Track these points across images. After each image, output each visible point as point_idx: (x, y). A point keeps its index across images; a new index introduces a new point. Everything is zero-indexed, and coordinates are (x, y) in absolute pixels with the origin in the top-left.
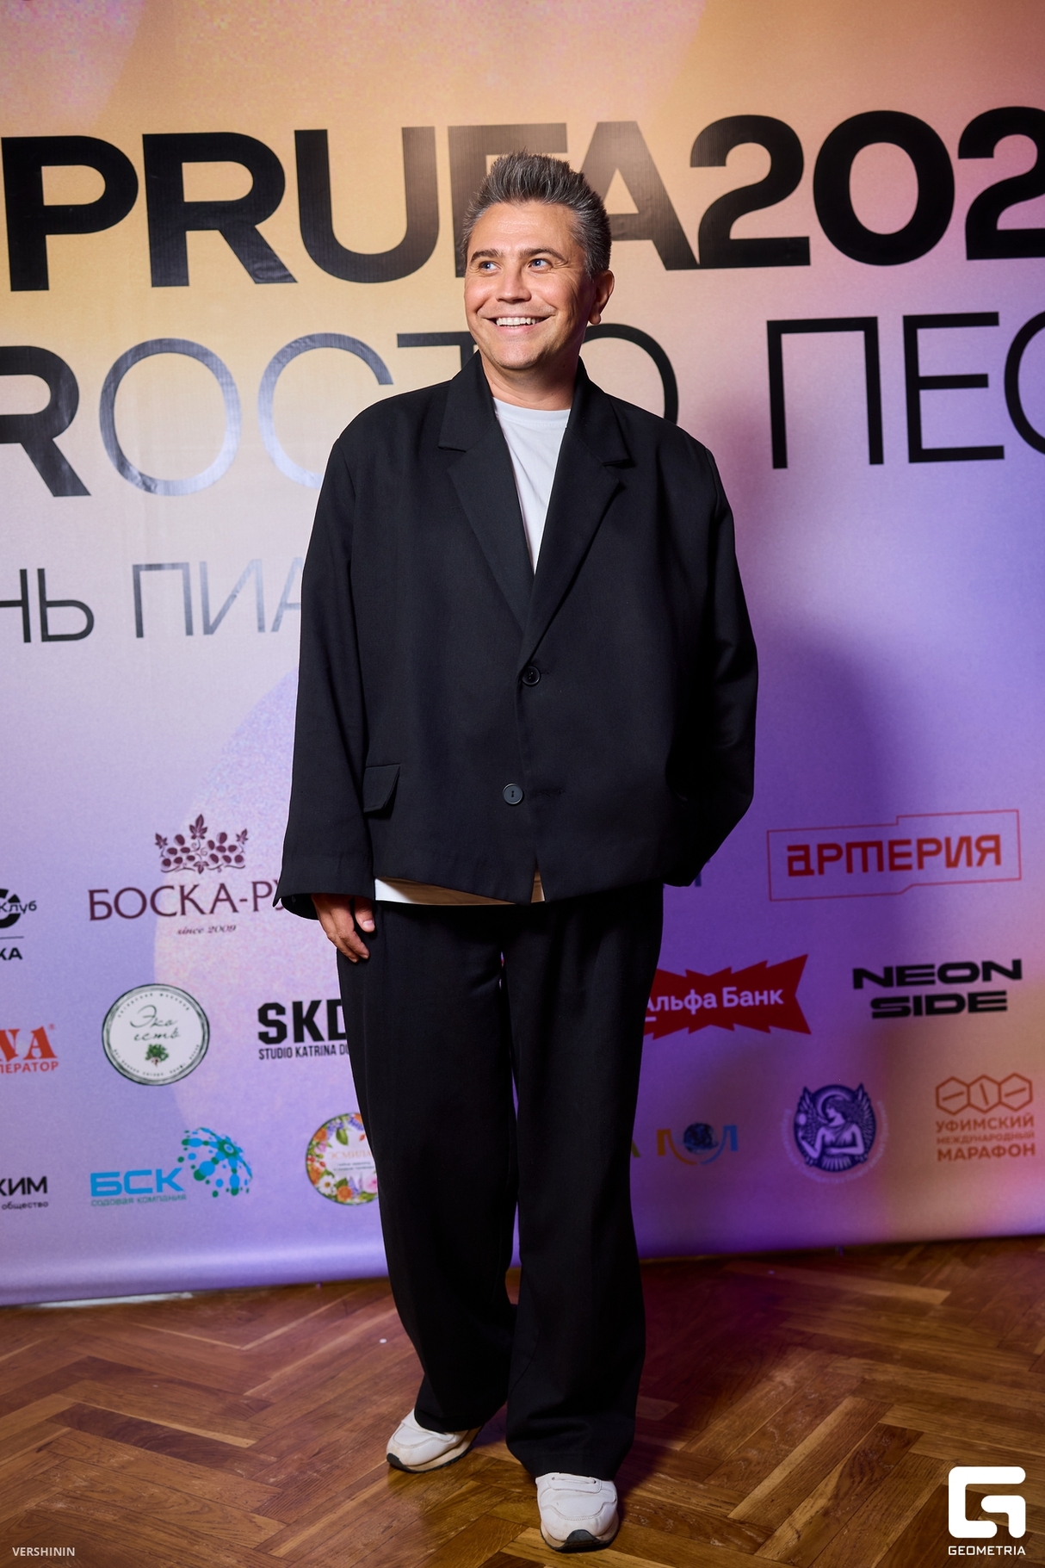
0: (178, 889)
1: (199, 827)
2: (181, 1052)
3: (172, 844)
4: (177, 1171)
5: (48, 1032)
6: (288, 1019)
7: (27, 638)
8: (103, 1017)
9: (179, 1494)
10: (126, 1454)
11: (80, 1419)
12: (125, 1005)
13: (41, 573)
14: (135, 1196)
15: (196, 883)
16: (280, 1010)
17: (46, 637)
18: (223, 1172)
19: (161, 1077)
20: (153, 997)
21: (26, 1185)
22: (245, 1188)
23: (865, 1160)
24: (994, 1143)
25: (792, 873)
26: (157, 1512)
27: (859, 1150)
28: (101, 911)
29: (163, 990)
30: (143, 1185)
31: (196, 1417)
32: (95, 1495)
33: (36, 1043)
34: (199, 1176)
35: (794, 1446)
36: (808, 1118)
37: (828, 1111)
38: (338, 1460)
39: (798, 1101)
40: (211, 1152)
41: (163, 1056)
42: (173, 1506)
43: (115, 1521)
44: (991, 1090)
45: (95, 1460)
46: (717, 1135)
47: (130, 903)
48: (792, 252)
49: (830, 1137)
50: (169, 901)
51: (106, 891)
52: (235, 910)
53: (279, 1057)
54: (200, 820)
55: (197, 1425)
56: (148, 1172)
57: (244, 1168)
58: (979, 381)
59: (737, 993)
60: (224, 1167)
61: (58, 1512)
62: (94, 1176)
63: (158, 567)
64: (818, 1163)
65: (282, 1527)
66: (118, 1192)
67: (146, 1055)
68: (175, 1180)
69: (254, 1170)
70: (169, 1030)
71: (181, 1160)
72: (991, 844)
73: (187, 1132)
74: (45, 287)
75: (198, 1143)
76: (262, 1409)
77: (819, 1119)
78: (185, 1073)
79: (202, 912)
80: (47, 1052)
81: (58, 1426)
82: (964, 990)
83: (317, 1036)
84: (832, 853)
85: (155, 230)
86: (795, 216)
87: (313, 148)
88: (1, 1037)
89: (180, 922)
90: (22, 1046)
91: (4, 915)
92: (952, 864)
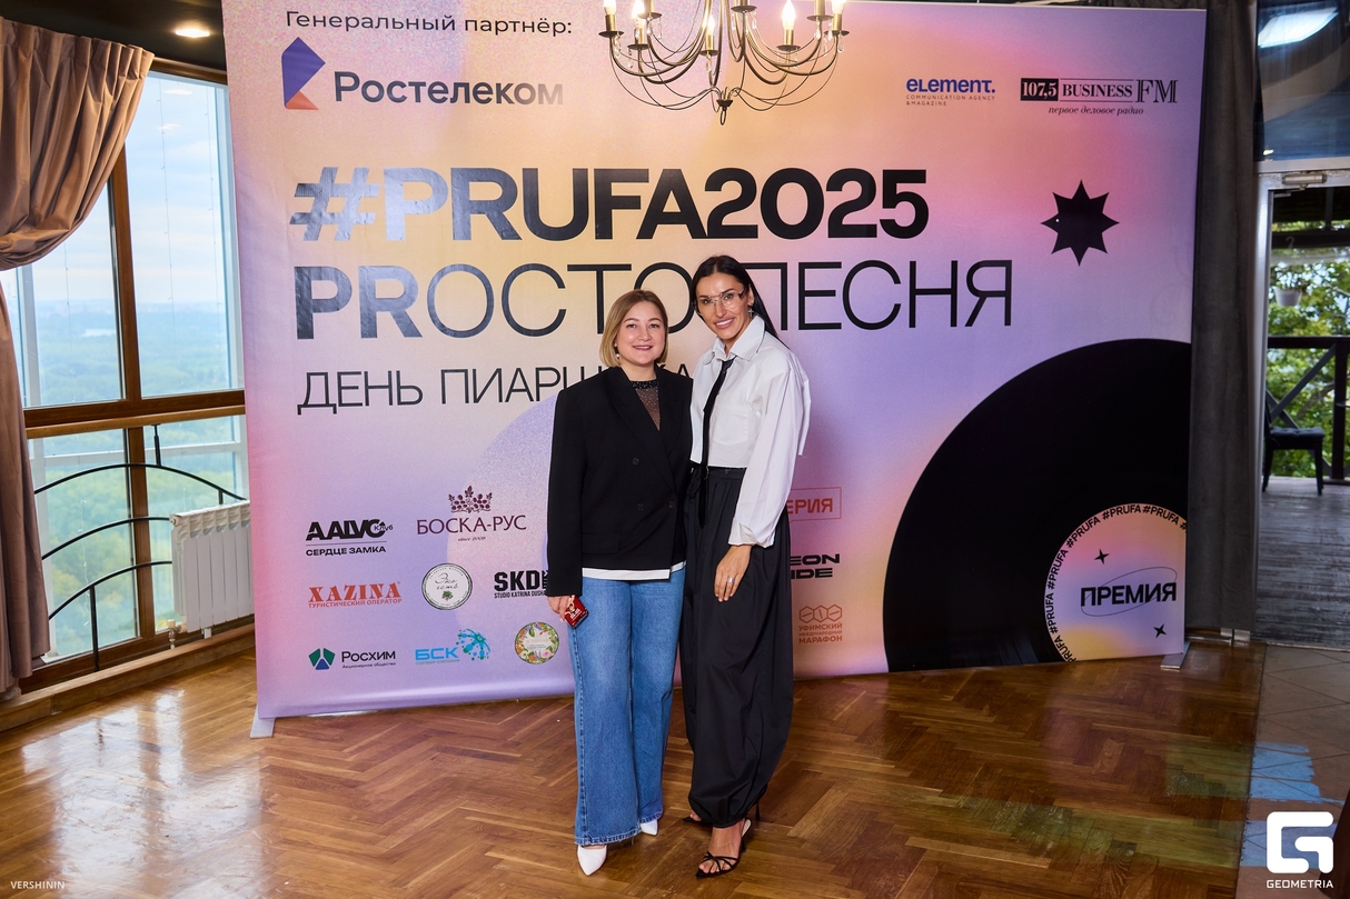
0: (459, 520)
1: (469, 492)
2: (458, 595)
3: (457, 499)
4: (455, 648)
5: (397, 585)
6: (508, 580)
7: (391, 403)
9: (500, 770)
10: (470, 760)
11: (443, 749)
12: (432, 573)
13: (398, 372)
14: (437, 660)
15: (467, 517)
16: (505, 576)
17: (400, 403)
18: (477, 649)
19: (449, 606)
20: (447, 569)
21: (386, 655)
22: (486, 656)
24: (824, 635)
26: (495, 776)
28: (423, 530)
29: (451, 566)
30: (439, 655)
31: (491, 747)
32: (466, 772)
33: (391, 590)
34: (465, 651)
40: (472, 640)
41: (450, 596)
42: (500, 774)
44: (824, 611)
45: (458, 761)
47: (437, 526)
48: (749, 232)
50: (455, 526)
51: (425, 521)
52: (485, 530)
53: (504, 597)
54: (470, 488)
55: (494, 750)
56: (442, 649)
57: (486, 647)
58: (832, 293)
60: (477, 646)
61: (455, 777)
62: (417, 651)
63: (453, 371)
65: (547, 778)
66: (428, 658)
67: (442, 596)
68: (454, 652)
69: (491, 648)
70: (453, 584)
71: (457, 643)
72: (828, 502)
73: (461, 630)
75: (465, 636)
76: (518, 744)
78: (460, 604)
79: (470, 530)
80: (396, 594)
81: (434, 751)
82: (813, 567)
83: (521, 587)
85: (456, 213)
86: (752, 215)
87: (531, 176)
88: (374, 587)
89: (459, 535)
90: (385, 591)
91: (377, 532)
92: (810, 511)
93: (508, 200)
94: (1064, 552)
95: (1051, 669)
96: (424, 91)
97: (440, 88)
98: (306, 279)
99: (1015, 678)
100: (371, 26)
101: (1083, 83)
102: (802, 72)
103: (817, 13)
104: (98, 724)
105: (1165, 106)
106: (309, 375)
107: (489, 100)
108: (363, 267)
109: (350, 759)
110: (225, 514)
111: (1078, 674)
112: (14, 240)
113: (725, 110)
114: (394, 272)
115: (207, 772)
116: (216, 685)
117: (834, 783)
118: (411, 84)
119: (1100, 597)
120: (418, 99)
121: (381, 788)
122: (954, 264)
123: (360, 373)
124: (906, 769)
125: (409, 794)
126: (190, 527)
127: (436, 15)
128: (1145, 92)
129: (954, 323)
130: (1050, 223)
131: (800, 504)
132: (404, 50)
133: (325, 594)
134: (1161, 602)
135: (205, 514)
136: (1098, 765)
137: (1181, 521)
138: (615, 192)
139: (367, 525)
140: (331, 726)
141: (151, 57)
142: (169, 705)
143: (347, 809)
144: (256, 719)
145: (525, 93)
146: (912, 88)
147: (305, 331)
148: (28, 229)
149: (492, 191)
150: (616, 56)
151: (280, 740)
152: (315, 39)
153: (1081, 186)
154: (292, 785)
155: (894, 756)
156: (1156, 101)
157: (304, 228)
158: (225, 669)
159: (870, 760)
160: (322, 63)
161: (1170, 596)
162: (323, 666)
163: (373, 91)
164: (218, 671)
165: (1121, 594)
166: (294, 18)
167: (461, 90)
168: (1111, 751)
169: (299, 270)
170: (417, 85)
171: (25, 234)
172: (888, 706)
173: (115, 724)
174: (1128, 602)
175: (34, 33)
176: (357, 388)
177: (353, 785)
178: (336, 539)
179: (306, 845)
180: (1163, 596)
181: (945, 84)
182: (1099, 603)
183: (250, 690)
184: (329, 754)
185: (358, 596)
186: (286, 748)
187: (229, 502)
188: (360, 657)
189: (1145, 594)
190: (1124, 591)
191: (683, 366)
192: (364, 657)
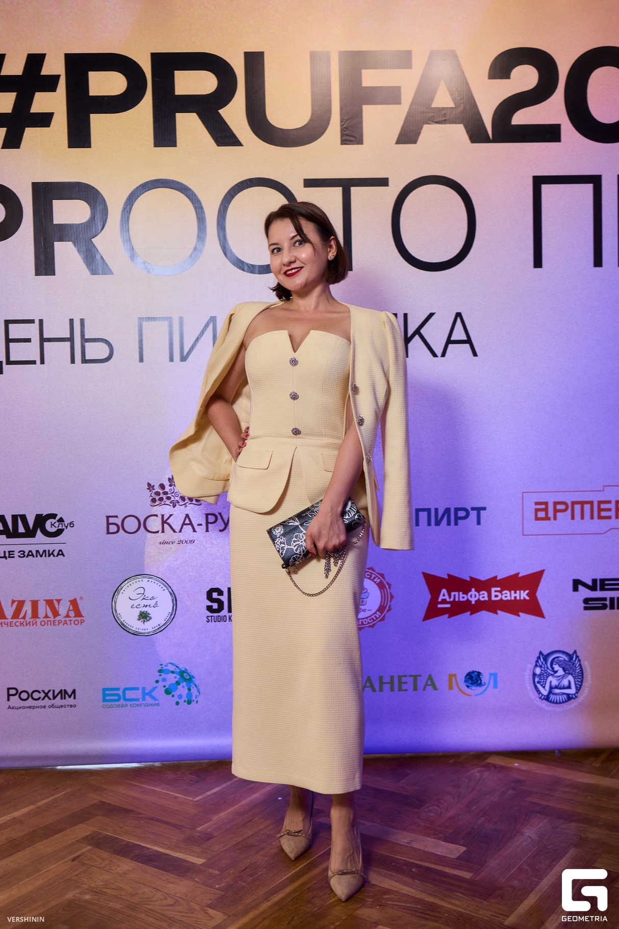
0: (160, 516)
2: (159, 616)
3: (157, 489)
4: (155, 688)
5: (79, 602)
6: (224, 598)
7: (73, 361)
8: (113, 594)
9: (160, 892)
10: (126, 865)
11: (98, 842)
12: (126, 586)
13: (82, 321)
14: (129, 703)
15: (171, 514)
16: (220, 593)
17: (85, 361)
18: (182, 690)
19: (146, 631)
20: (144, 582)
21: (63, 694)
22: (195, 700)
23: (576, 697)
25: (537, 519)
26: (147, 904)
27: (572, 691)
28: (113, 528)
29: (149, 578)
30: (133, 697)
31: (168, 843)
32: (108, 891)
33: (71, 608)
34: (168, 692)
35: (541, 879)
36: (542, 670)
37: (554, 666)
38: (257, 875)
39: (536, 659)
40: (175, 677)
41: (148, 619)
42: (157, 900)
43: (122, 908)
45: (108, 868)
46: (485, 678)
47: (131, 524)
48: (550, 133)
49: (555, 682)
50: (154, 524)
51: (116, 517)
52: (194, 531)
53: (219, 621)
55: (170, 848)
56: (137, 689)
57: (195, 688)
59: (500, 592)
60: (183, 687)
61: (86, 901)
62: (104, 690)
63: (153, 319)
64: (547, 698)
65: (225, 917)
66: (118, 700)
67: (138, 618)
68: (153, 694)
69: (202, 689)
70: (152, 603)
71: (157, 682)
73: (162, 665)
74: (89, 146)
75: (167, 672)
76: (209, 839)
77: (548, 671)
78: (160, 629)
79: (174, 531)
80: (78, 614)
81: (84, 845)
84: (563, 507)
85: (158, 112)
86: (552, 111)
87: (255, 62)
88: (50, 603)
89: (161, 537)
90: (63, 609)
91: (53, 530)
93: (224, 94)
108: (38, 184)
123: (32, 321)
138: (366, 82)
139: (41, 520)
176: (29, 340)
185: (29, 615)
188: (30, 695)
191: (459, 315)
192: (36, 695)
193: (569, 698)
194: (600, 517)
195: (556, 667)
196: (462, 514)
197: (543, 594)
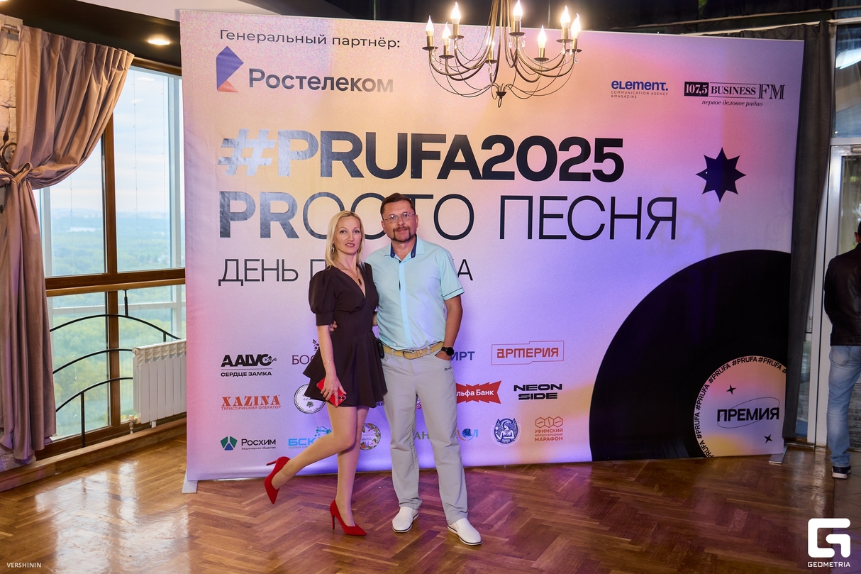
2: (317, 404)
3: (318, 342)
4: (315, 439)
5: (278, 397)
7: (278, 280)
10: (323, 512)
12: (301, 390)
13: (283, 260)
14: (302, 446)
17: (283, 280)
19: (311, 411)
21: (270, 442)
23: (514, 440)
24: (551, 436)
25: (498, 357)
27: (513, 437)
28: (296, 361)
30: (304, 443)
33: (274, 400)
36: (499, 428)
39: (496, 423)
40: (325, 433)
41: (313, 405)
44: (551, 421)
46: (472, 432)
47: (305, 359)
48: (509, 176)
49: (504, 434)
51: (299, 356)
56: (306, 439)
58: (561, 216)
59: (480, 391)
62: (289, 440)
63: (318, 260)
64: (501, 441)
66: (297, 444)
67: (308, 405)
71: (316, 435)
72: (556, 350)
73: (318, 427)
75: (321, 431)
77: (502, 428)
78: (318, 410)
80: (278, 403)
82: (545, 392)
84: (511, 351)
85: (323, 160)
86: (511, 165)
87: (371, 137)
88: (264, 398)
90: (270, 400)
91: (266, 362)
92: (544, 356)
93: (356, 152)
94: (707, 386)
95: (698, 462)
96: (305, 82)
97: (315, 80)
98: (226, 199)
99: (674, 467)
100: (274, 40)
101: (724, 85)
102: (551, 75)
103: (563, 37)
104: (83, 481)
105: (777, 101)
106: (227, 260)
107: (346, 88)
108: (264, 193)
109: (247, 509)
110: (167, 348)
111: (715, 466)
112: (43, 170)
113: (501, 98)
114: (282, 196)
115: (155, 515)
116: (160, 458)
117: (560, 533)
118: (297, 77)
119: (730, 416)
120: (301, 87)
121: (267, 529)
122: (640, 199)
123: (259, 260)
124: (606, 525)
125: (285, 533)
126: (145, 356)
127: (314, 34)
128: (764, 92)
129: (638, 237)
130: (701, 174)
131: (537, 351)
132: (294, 56)
133: (232, 402)
134: (769, 420)
135: (155, 348)
136: (732, 526)
137: (783, 368)
138: (424, 149)
139: (260, 357)
140: (233, 487)
141: (132, 57)
142: (127, 471)
143: (246, 542)
144: (185, 481)
145: (369, 85)
146: (615, 86)
147: (225, 233)
148: (51, 163)
149: (346, 146)
150: (433, 63)
151: (202, 495)
152: (237, 47)
153: (722, 151)
154: (210, 525)
155: (598, 516)
156: (771, 98)
157: (228, 167)
158: (165, 448)
159: (583, 519)
160: (242, 63)
161: (775, 416)
162: (229, 448)
163: (273, 81)
164: (160, 449)
165: (743, 414)
166: (225, 34)
167: (329, 82)
168: (739, 517)
169: (222, 193)
170: (301, 78)
171: (50, 166)
172: (591, 483)
173: (95, 482)
174: (747, 419)
175: (60, 40)
176: (257, 269)
177: (248, 526)
178: (240, 366)
179: (220, 564)
180: (770, 416)
181: (636, 84)
182: (729, 420)
183: (181, 462)
184: (233, 505)
185: (253, 403)
186: (204, 500)
187: (170, 341)
188: (253, 443)
189: (759, 415)
190: (745, 412)
191: (464, 261)
192: (256, 443)
193: (511, 441)
194: (527, 356)
195: (505, 427)
196: (463, 355)
197: (501, 392)
